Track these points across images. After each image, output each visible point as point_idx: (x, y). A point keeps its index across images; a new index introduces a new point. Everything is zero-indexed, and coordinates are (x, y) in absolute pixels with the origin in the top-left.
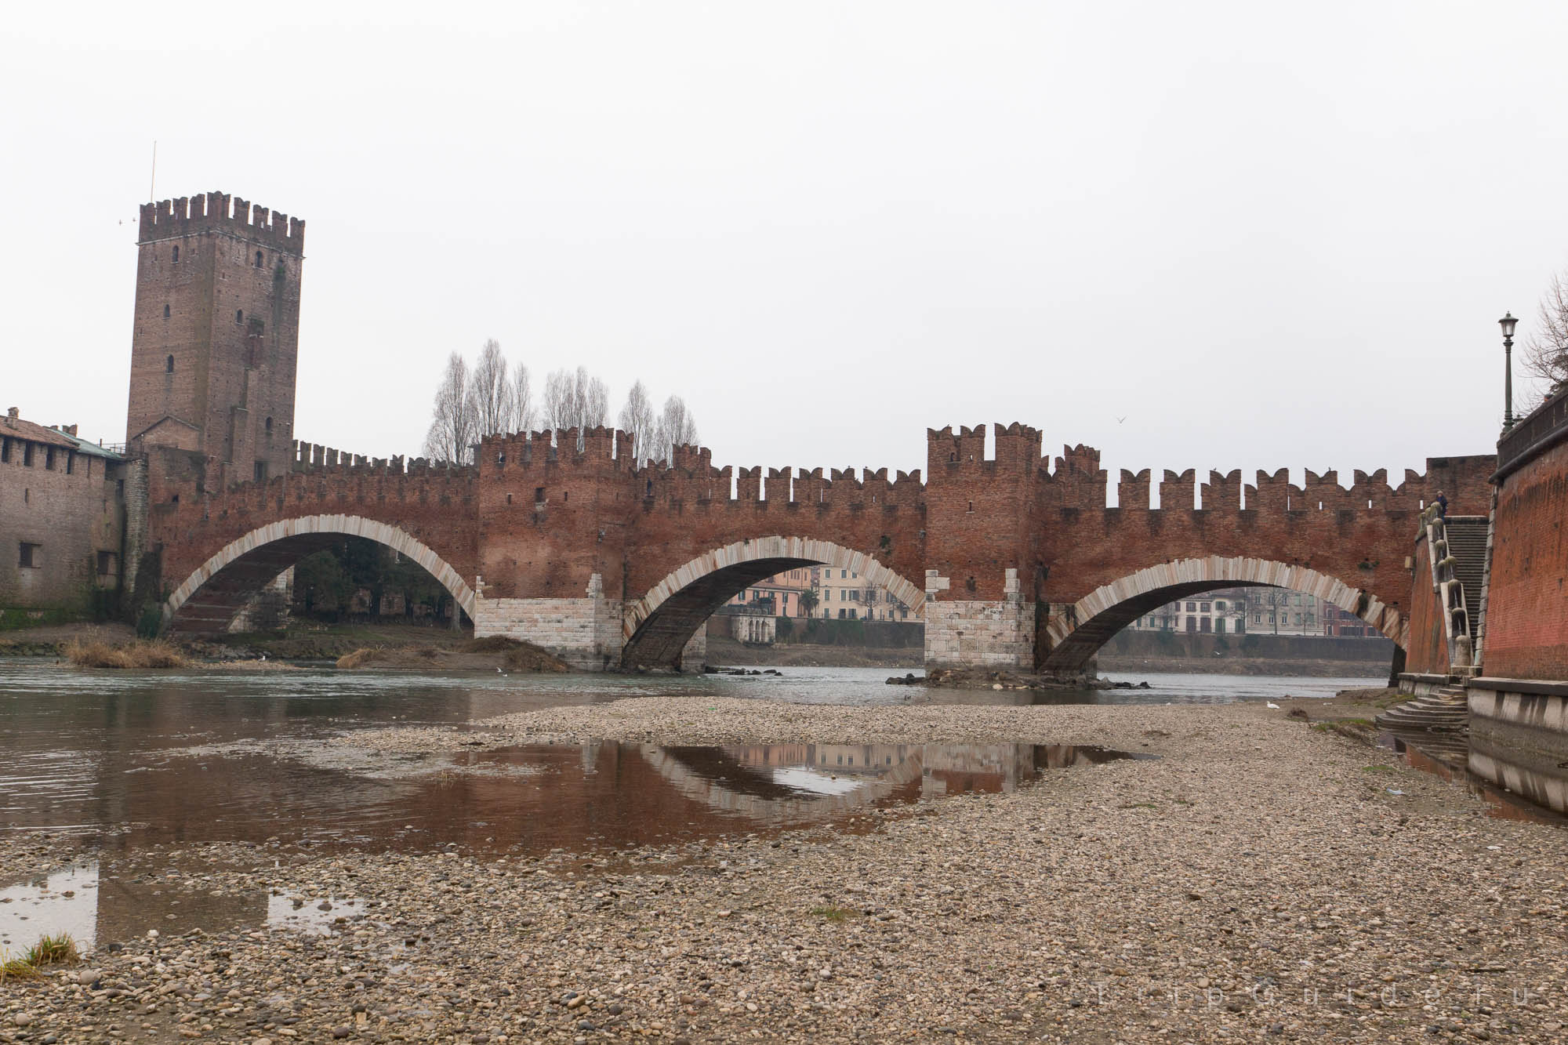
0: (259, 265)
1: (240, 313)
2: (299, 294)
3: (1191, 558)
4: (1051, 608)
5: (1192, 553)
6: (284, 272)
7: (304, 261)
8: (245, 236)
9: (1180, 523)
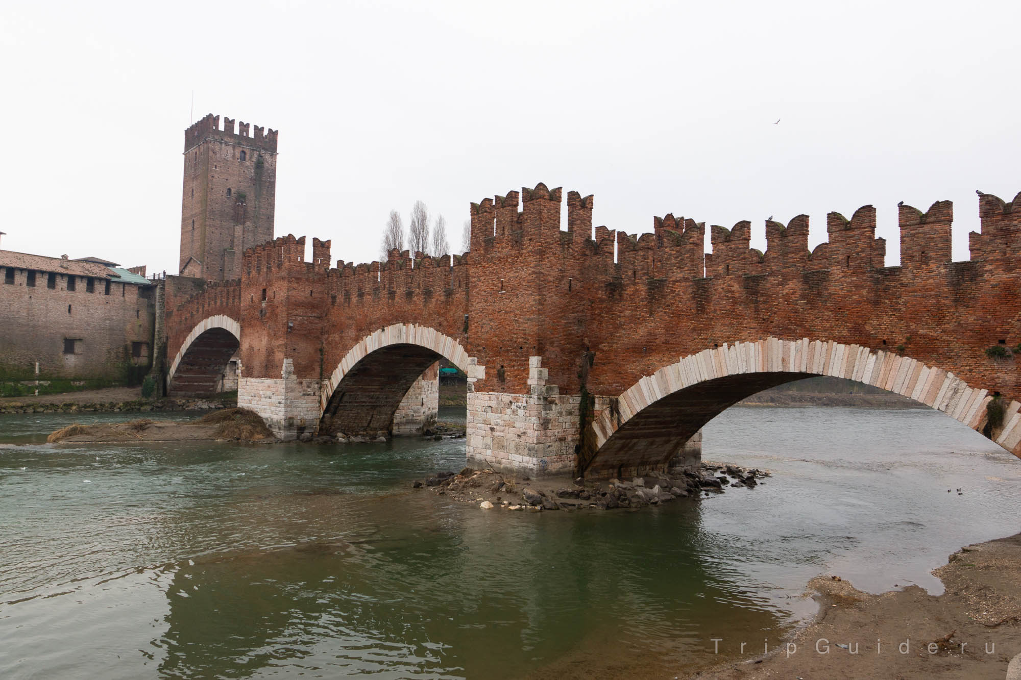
0: (244, 159)
1: (229, 190)
2: (274, 177)
3: (742, 341)
4: (597, 401)
5: (744, 334)
6: (263, 163)
7: (277, 156)
8: (231, 141)
9: (730, 295)
